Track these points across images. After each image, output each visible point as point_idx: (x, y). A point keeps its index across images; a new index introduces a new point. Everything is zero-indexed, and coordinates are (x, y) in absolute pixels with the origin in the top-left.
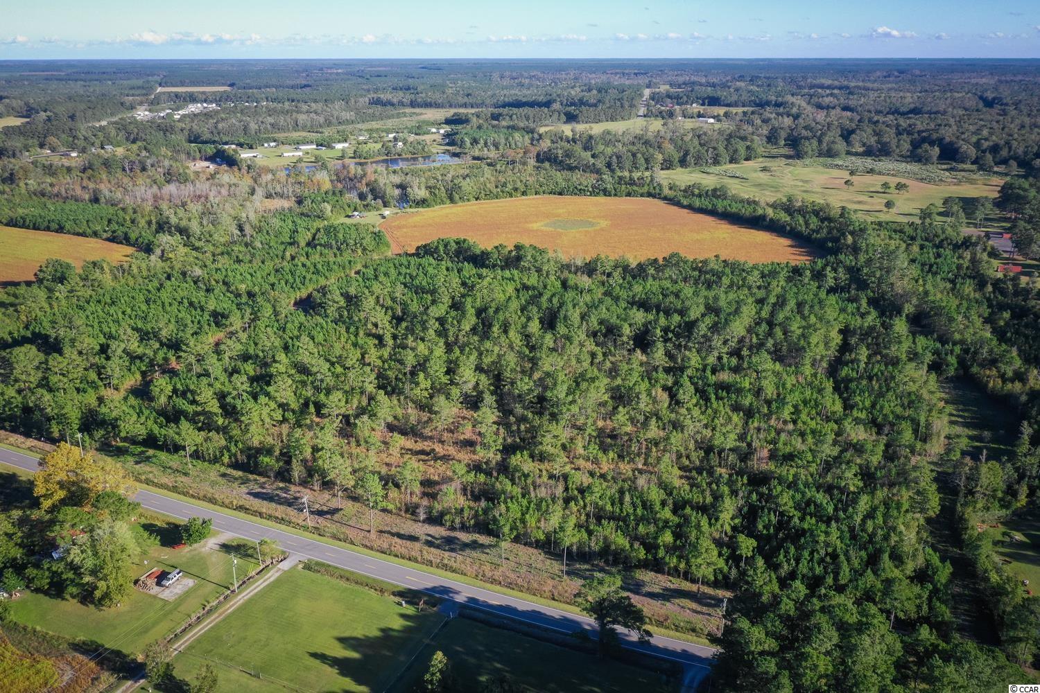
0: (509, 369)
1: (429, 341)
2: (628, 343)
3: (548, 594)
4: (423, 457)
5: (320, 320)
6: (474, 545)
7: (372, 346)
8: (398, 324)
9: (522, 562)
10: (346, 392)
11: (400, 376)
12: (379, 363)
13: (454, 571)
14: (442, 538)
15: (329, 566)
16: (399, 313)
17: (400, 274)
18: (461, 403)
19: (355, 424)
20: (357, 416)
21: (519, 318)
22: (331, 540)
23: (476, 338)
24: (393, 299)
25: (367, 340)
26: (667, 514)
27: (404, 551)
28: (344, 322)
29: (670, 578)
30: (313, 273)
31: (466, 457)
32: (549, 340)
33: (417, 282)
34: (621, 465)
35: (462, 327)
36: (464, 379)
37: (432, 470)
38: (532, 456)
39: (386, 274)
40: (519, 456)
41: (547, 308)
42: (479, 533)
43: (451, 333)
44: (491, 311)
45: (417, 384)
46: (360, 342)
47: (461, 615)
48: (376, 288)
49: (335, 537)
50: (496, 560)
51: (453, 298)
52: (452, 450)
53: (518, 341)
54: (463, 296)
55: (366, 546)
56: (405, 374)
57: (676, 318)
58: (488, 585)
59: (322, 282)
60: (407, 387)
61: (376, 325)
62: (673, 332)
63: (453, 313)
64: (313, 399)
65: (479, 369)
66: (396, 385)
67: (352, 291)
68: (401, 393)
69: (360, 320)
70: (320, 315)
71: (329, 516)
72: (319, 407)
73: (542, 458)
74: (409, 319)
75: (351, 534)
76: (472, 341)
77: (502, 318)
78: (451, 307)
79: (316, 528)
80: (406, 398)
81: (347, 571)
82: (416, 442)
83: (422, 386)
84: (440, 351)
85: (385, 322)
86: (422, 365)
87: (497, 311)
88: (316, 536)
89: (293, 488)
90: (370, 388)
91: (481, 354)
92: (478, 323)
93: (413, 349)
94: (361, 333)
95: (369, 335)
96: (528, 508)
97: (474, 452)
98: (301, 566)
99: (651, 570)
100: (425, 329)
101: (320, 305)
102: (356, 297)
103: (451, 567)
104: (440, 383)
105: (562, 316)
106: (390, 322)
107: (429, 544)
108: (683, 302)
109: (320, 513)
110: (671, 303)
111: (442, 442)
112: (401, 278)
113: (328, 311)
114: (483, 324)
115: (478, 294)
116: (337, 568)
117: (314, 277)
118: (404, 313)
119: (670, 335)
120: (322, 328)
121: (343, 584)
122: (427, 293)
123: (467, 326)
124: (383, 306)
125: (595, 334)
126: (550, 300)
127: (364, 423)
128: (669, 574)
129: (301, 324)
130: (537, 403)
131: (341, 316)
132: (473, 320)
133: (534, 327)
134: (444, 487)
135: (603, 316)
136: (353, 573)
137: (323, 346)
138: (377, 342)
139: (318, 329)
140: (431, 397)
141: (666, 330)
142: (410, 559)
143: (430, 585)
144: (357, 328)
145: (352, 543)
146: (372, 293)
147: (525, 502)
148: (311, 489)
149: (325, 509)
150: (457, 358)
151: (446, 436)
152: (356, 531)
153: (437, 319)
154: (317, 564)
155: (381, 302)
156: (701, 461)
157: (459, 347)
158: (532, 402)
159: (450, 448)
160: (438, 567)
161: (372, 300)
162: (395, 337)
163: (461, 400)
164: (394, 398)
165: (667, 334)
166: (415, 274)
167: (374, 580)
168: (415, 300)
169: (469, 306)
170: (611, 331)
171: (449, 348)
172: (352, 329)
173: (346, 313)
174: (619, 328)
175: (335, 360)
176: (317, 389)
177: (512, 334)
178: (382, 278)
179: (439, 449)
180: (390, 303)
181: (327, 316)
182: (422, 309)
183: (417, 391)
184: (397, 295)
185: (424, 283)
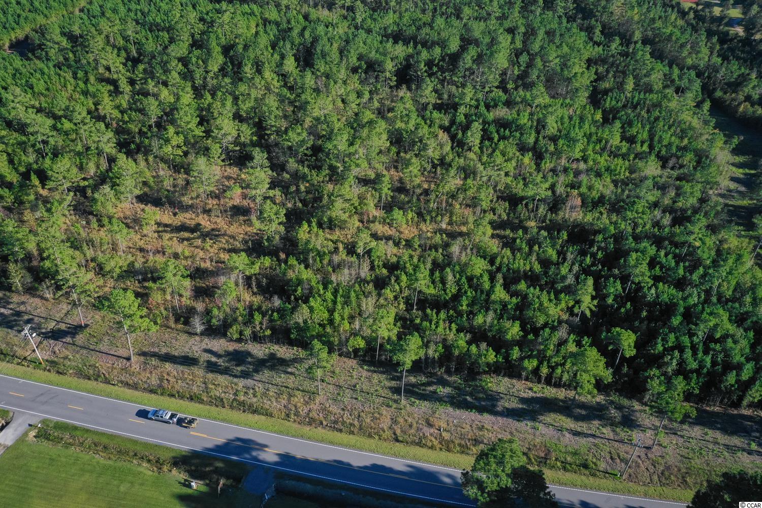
0: (272, 117)
1: (173, 85)
2: (391, 80)
3: (388, 434)
4: (186, 235)
5: (40, 64)
6: (274, 363)
7: (106, 95)
8: (134, 66)
9: (342, 383)
10: (79, 154)
11: (145, 130)
12: (116, 114)
13: (255, 412)
14: (228, 353)
15: (76, 428)
16: (134, 53)
17: (129, 10)
18: (223, 161)
19: (94, 200)
20: (95, 188)
21: (272, 55)
22: (75, 381)
23: (227, 80)
24: (126, 39)
25: (100, 87)
26: (500, 293)
27: (180, 386)
28: (69, 67)
29: (530, 384)
30: (30, 11)
31: (240, 230)
32: (309, 80)
33: (149, 19)
34: (423, 226)
35: (210, 68)
36: (223, 132)
37: (201, 254)
38: (320, 225)
39: (115, 11)
40: (305, 226)
41: (300, 44)
42: (277, 343)
43: (198, 76)
44: (240, 48)
45: (167, 141)
46: (91, 89)
47: (281, 492)
48: (104, 25)
49: (81, 374)
50: (307, 385)
51: (193, 35)
52: (221, 223)
53: (275, 82)
54: (203, 33)
55: (127, 385)
56: (150, 126)
57: (437, 51)
58: (306, 429)
59: (41, 20)
60: (155, 143)
61: (108, 69)
62: (437, 65)
63: (197, 52)
64: (35, 166)
65: (237, 117)
66: (142, 142)
67: (76, 30)
68: (147, 152)
69: (89, 63)
70: (39, 58)
71: (68, 339)
72: (43, 177)
73: (331, 225)
74: (146, 60)
75: (103, 364)
76: (223, 84)
77: (252, 56)
78: (192, 46)
79: (53, 363)
80: (156, 157)
81: (103, 434)
82: (175, 214)
83: (174, 143)
84: (187, 97)
85: (118, 64)
86: (169, 116)
87: (246, 47)
88: (53, 376)
89: (15, 298)
90: (109, 148)
91: (236, 99)
92: (225, 63)
93: (156, 96)
94: (92, 79)
95: (102, 80)
96: (335, 302)
97: (249, 223)
98: (33, 433)
99: (504, 376)
100: (166, 71)
101: (40, 46)
102: (81, 36)
103: (251, 406)
104: (194, 136)
105: (319, 52)
106: (125, 65)
107: (212, 367)
108: (439, 34)
109: (56, 335)
110: (426, 34)
111: (207, 212)
112: (132, 15)
113: (50, 54)
114: (232, 63)
115: (219, 31)
116: (87, 431)
117: (31, 16)
118: (140, 54)
119: (435, 69)
120: (43, 73)
121: (100, 459)
122: (163, 30)
123: (214, 67)
124: (114, 46)
125: (355, 70)
126: (302, 34)
127: (105, 196)
128: (527, 379)
129: (17, 70)
130: (311, 156)
131: (66, 59)
132: (221, 59)
133: (290, 64)
134: (222, 279)
135: (361, 50)
136: (112, 437)
137: (45, 96)
138: (112, 88)
139: (38, 76)
140: (186, 154)
141: (430, 64)
142: (191, 399)
143: (220, 441)
144: (86, 73)
145: (107, 382)
146: (100, 32)
147: (329, 295)
148: (42, 298)
149: (63, 327)
150: (209, 105)
151: (212, 203)
152: (111, 360)
153: (180, 60)
154: (59, 426)
155: (112, 40)
156: (508, 215)
157: (209, 91)
158: (306, 155)
159: (219, 220)
160: (232, 407)
161: (100, 41)
162: (132, 82)
163: (223, 156)
164: (140, 157)
165: (430, 68)
166: (146, 10)
167: (146, 445)
168: (151, 40)
169: (214, 44)
170: (371, 67)
171: (198, 92)
172: (80, 74)
173: (71, 55)
174: (380, 64)
175: (61, 113)
176: (41, 154)
177: (268, 74)
178: (109, 14)
179: (205, 222)
180: (121, 42)
181: (48, 60)
182: (159, 48)
183: (168, 149)
184: (129, 33)
185: (158, 20)
